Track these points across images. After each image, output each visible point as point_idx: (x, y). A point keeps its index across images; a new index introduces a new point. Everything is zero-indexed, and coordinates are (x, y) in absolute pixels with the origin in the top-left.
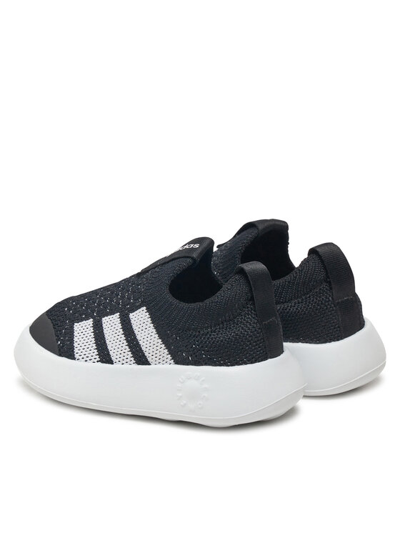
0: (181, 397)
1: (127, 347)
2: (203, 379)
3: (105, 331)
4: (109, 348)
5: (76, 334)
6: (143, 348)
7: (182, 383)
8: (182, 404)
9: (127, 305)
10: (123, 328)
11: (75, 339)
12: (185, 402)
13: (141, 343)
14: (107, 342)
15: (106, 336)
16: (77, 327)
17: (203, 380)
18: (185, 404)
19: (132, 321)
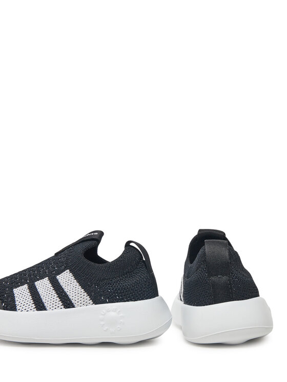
0: (104, 324)
1: (58, 298)
2: (119, 310)
3: (39, 290)
4: (44, 301)
5: (16, 295)
6: (70, 297)
7: (103, 315)
8: (105, 329)
9: (53, 271)
10: (53, 286)
11: (16, 299)
12: (107, 328)
13: (68, 293)
14: (42, 297)
15: (40, 293)
16: (16, 291)
17: (119, 312)
18: (107, 329)
19: (60, 281)
